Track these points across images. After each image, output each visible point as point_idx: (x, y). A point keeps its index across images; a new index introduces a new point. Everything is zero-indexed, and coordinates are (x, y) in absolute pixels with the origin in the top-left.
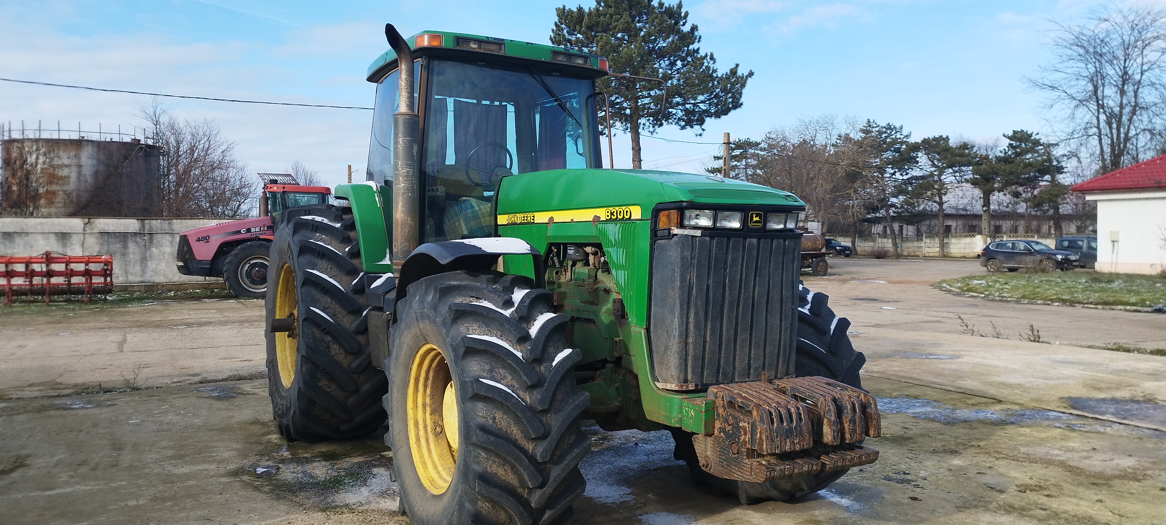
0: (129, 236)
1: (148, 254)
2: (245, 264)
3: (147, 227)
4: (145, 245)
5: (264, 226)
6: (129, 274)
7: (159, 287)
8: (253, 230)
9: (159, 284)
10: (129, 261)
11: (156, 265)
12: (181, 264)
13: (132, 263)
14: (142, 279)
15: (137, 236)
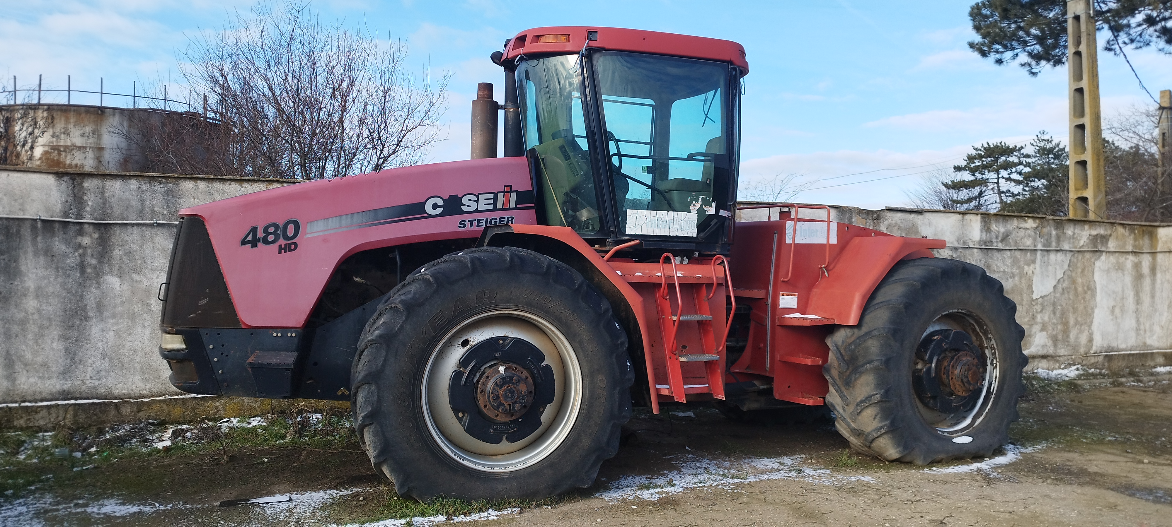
0: (26, 232)
1: (91, 296)
2: (449, 344)
3: (91, 200)
4: (82, 267)
5: (508, 190)
6: (18, 367)
7: (126, 410)
8: (468, 204)
9: (125, 400)
10: (23, 323)
11: (117, 334)
12: (176, 343)
13: (33, 328)
14: (67, 386)
15: (53, 233)
